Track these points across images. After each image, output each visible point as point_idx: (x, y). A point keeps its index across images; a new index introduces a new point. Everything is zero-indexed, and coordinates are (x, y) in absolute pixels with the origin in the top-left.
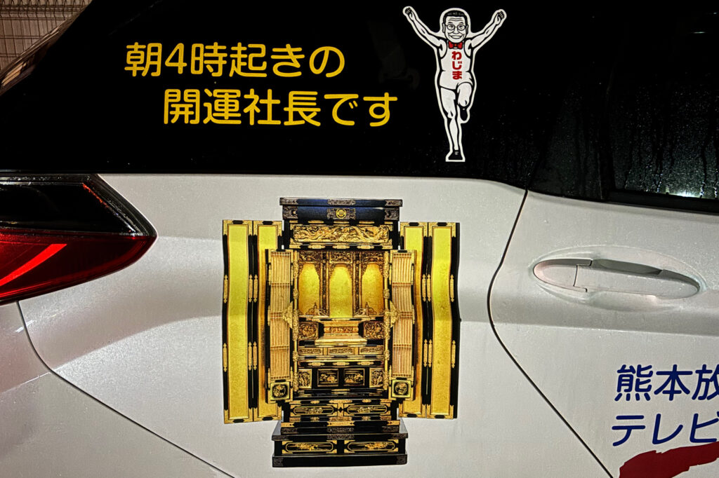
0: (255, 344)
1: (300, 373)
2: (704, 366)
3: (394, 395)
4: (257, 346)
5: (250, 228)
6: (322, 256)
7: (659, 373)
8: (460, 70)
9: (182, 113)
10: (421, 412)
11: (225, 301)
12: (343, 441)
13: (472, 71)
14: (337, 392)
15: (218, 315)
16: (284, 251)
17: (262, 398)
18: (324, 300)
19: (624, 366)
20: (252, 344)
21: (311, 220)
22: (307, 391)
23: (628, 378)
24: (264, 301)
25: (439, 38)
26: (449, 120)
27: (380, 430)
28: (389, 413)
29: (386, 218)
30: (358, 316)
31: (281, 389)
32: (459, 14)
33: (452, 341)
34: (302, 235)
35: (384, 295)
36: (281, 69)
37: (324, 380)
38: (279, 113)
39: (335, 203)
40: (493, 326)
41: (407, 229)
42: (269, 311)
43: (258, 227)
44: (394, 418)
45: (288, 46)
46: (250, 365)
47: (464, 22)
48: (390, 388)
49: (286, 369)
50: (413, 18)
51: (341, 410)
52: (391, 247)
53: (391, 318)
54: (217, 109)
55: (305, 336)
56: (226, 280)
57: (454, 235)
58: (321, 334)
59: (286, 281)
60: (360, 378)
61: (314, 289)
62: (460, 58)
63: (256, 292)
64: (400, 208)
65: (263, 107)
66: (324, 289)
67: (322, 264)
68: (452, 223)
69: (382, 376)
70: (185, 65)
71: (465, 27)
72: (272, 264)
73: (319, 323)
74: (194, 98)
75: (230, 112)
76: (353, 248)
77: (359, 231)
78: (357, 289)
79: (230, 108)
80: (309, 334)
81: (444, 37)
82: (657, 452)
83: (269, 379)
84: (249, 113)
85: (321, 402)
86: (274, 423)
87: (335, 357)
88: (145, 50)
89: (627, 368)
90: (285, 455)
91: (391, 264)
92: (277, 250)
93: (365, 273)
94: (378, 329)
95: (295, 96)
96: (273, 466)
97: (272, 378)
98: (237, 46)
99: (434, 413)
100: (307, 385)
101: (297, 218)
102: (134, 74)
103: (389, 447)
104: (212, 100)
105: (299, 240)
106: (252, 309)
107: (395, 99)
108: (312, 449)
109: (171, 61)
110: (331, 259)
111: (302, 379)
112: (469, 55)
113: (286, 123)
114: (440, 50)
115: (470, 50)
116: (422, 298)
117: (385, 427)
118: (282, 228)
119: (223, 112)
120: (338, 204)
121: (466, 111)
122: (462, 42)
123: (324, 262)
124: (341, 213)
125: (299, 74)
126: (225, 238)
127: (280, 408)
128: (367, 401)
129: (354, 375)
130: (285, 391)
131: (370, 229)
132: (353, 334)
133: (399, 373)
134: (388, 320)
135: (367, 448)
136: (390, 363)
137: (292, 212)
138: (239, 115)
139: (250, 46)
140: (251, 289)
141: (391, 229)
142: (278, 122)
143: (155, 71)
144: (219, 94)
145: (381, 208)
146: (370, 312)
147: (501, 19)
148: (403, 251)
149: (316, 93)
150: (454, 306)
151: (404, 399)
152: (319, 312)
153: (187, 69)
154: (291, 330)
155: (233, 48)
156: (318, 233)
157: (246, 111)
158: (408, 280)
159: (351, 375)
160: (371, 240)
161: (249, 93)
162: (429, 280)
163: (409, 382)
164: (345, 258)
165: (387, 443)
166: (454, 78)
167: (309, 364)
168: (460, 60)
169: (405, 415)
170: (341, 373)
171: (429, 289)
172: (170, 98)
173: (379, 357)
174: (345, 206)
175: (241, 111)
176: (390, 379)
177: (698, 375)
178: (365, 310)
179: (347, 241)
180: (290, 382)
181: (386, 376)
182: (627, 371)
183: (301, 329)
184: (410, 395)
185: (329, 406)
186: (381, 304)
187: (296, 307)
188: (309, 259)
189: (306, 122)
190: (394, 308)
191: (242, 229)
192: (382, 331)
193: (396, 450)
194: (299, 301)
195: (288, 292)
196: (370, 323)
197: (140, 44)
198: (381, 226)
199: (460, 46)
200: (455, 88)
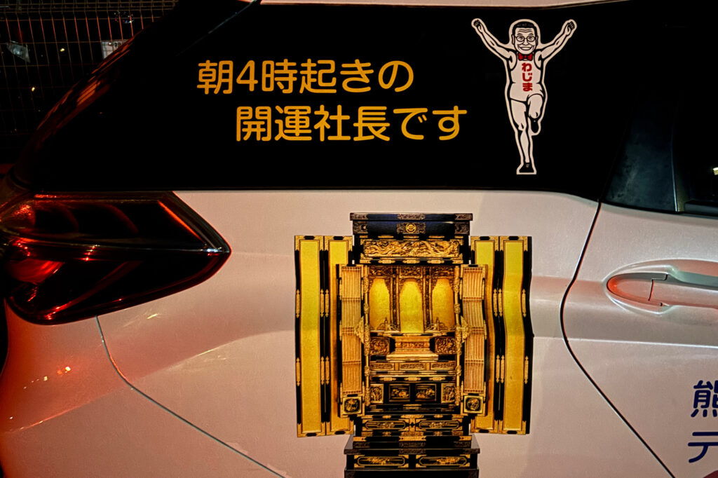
0: (327, 359)
1: (372, 387)
3: (466, 411)
4: (330, 360)
5: (322, 243)
6: (392, 270)
8: (530, 82)
9: (254, 130)
10: (493, 427)
11: (298, 316)
12: (415, 456)
13: (543, 83)
14: (409, 407)
15: (291, 328)
16: (354, 265)
17: (335, 412)
18: (395, 315)
19: (701, 382)
20: (325, 358)
21: (381, 234)
22: (378, 406)
23: (705, 394)
24: (335, 315)
25: (508, 50)
26: (520, 132)
27: (452, 445)
28: (461, 428)
29: (456, 233)
30: (429, 331)
31: (352, 403)
32: (529, 25)
33: (525, 356)
34: (373, 250)
35: (454, 310)
36: (350, 85)
37: (396, 395)
38: (349, 129)
39: (405, 217)
40: (567, 342)
41: (478, 243)
42: (340, 326)
43: (329, 244)
44: (466, 433)
45: (357, 61)
46: (323, 379)
47: (534, 33)
48: (462, 404)
49: (358, 383)
50: (482, 31)
51: (412, 425)
52: (462, 262)
53: (462, 332)
54: (288, 126)
55: (377, 351)
56: (298, 295)
57: (526, 248)
58: (392, 349)
59: (357, 296)
60: (431, 393)
61: (384, 304)
62: (530, 69)
63: (327, 306)
64: (471, 222)
65: (333, 124)
66: (394, 304)
67: (392, 279)
68: (523, 237)
69: (454, 391)
70: (256, 82)
71: (535, 38)
72: (343, 278)
73: (391, 338)
74: (266, 115)
75: (301, 129)
76: (423, 263)
77: (428, 246)
78: (427, 304)
79: (301, 124)
80: (380, 349)
81: (513, 48)
83: (341, 393)
84: (319, 129)
85: (392, 417)
86: (346, 437)
87: (407, 373)
88: (217, 68)
89: (704, 383)
90: (357, 468)
91: (461, 279)
92: (348, 265)
93: (436, 287)
94: (449, 345)
95: (364, 111)
98: (306, 62)
99: (507, 429)
100: (379, 400)
101: (367, 233)
102: (207, 92)
103: (461, 462)
104: (283, 117)
105: (370, 255)
106: (324, 323)
107: (464, 112)
108: (383, 463)
109: (242, 79)
110: (401, 274)
111: (373, 394)
112: (539, 66)
113: (356, 139)
114: (510, 62)
115: (540, 61)
116: (494, 313)
117: (457, 442)
118: (352, 243)
119: (294, 129)
120: (408, 218)
121: (537, 124)
122: (531, 53)
123: (394, 276)
124: (410, 228)
125: (368, 89)
126: (297, 254)
127: (352, 423)
128: (438, 416)
129: (426, 390)
130: (357, 405)
131: (440, 243)
132: (425, 349)
133: (471, 388)
134: (459, 335)
135: (439, 463)
136: (462, 378)
137: (363, 226)
138: (309, 131)
139: (320, 62)
140: (322, 304)
141: (461, 243)
142: (348, 138)
143: (227, 88)
144: (289, 110)
145: (451, 223)
147: (572, 29)
148: (474, 265)
149: (385, 108)
150: (527, 321)
151: (476, 415)
152: (390, 327)
153: (258, 86)
154: (363, 345)
155: (303, 65)
156: (388, 247)
157: (316, 127)
158: (479, 294)
159: (422, 390)
160: (441, 254)
161: (319, 109)
162: (500, 295)
163: (481, 398)
164: (415, 273)
165: (459, 459)
166: (524, 90)
167: (381, 379)
168: (530, 72)
169: (477, 431)
170: (413, 388)
171: (500, 304)
172: (242, 115)
173: (450, 372)
174: (415, 220)
175: (311, 127)
176: (462, 394)
178: (436, 325)
179: (417, 255)
180: (362, 397)
181: (458, 392)
182: (704, 387)
183: (372, 344)
184: (482, 411)
185: (400, 421)
186: (452, 319)
187: (367, 322)
188: (379, 274)
189: (375, 136)
190: (466, 323)
191: (314, 244)
192: (453, 347)
193: (468, 465)
194: (370, 316)
195: (358, 306)
196: (441, 338)
197: (211, 62)
198: (451, 241)
199: (530, 57)
200: (525, 100)
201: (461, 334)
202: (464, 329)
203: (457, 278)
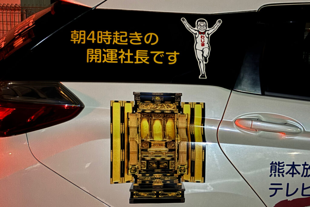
0: (124, 150)
1: (142, 162)
2: (305, 163)
3: (179, 172)
4: (125, 151)
5: (122, 104)
6: (150, 115)
7: (287, 165)
8: (204, 43)
9: (94, 58)
11: (112, 133)
12: (159, 192)
13: (209, 43)
14: (157, 171)
15: (109, 138)
16: (135, 113)
17: (126, 173)
18: (151, 133)
19: (273, 162)
20: (123, 150)
21: (145, 101)
22: (144, 170)
23: (275, 167)
24: (127, 133)
25: (195, 30)
26: (200, 62)
27: (174, 187)
28: (177, 180)
29: (176, 100)
30: (165, 139)
32: (204, 21)
33: (203, 150)
34: (142, 107)
35: (175, 132)
36: (133, 41)
37: (151, 166)
38: (133, 58)
40: (219, 145)
41: (184, 105)
42: (129, 137)
43: (125, 103)
44: (180, 182)
45: (136, 32)
46: (122, 159)
47: (205, 24)
48: (178, 169)
49: (136, 161)
50: (185, 22)
51: (158, 178)
52: (178, 112)
54: (108, 57)
55: (144, 147)
56: (111, 125)
57: (203, 107)
58: (150, 147)
59: (136, 126)
60: (166, 165)
61: (147, 129)
63: (123, 130)
64: (181, 97)
66: (151, 129)
67: (150, 119)
68: (202, 103)
69: (175, 164)
70: (95, 39)
71: (206, 26)
72: (130, 119)
73: (149, 142)
74: (99, 52)
75: (113, 58)
76: (163, 112)
77: (165, 105)
78: (164, 129)
79: (113, 56)
81: (197, 30)
82: (288, 200)
83: (129, 165)
84: (121, 58)
85: (150, 175)
86: (131, 184)
87: (156, 156)
88: (79, 33)
89: (274, 163)
90: (135, 198)
91: (177, 119)
92: (132, 113)
93: (167, 123)
94: (173, 145)
95: (139, 52)
96: (130, 203)
97: (130, 165)
98: (115, 32)
99: (196, 180)
100: (145, 167)
101: (140, 100)
102: (75, 43)
103: (177, 195)
104: (106, 53)
105: (141, 109)
106: (122, 136)
107: (178, 54)
108: (146, 195)
109: (89, 38)
110: (153, 117)
111: (142, 165)
112: (207, 37)
113: (135, 63)
114: (196, 35)
115: (208, 35)
117: (176, 186)
118: (134, 104)
119: (110, 58)
120: (156, 94)
121: (206, 59)
122: (204, 32)
124: (157, 98)
125: (140, 43)
126: (112, 108)
127: (133, 177)
128: (168, 175)
129: (163, 164)
130: (135, 170)
131: (169, 105)
132: (163, 147)
133: (181, 163)
134: (177, 141)
135: (168, 195)
136: (178, 159)
137: (138, 98)
138: (117, 59)
139: (121, 32)
140: (121, 128)
141: (178, 105)
142: (132, 62)
143: (83, 41)
144: (109, 51)
145: (174, 96)
146: (169, 138)
147: (220, 23)
148: (183, 114)
149: (147, 51)
150: (203, 136)
151: (183, 174)
152: (149, 138)
153: (96, 41)
154: (138, 145)
155: (114, 33)
156: (148, 106)
157: (119, 57)
158: (185, 125)
159: (162, 164)
160: (169, 109)
161: (120, 51)
162: (193, 126)
163: (186, 167)
164: (159, 116)
166: (202, 46)
167: (145, 159)
168: (204, 39)
169: (184, 181)
170: (158, 163)
171: (193, 129)
172: (89, 52)
173: (173, 156)
174: (159, 95)
175: (117, 58)
176: (178, 165)
177: (303, 166)
178: (167, 137)
179: (160, 109)
180: (137, 166)
181: (176, 165)
182: (274, 164)
183: (142, 144)
184: (186, 172)
185: (153, 177)
186: (174, 135)
187: (140, 136)
188: (145, 117)
189: (143, 62)
190: (179, 137)
191: (118, 104)
192: (175, 146)
193: (180, 196)
194: (141, 133)
195: (136, 129)
196: (170, 142)
197: (76, 31)
198: (174, 104)
199: (204, 33)
200: (202, 50)
201: (178, 141)
202: (179, 139)
203: (176, 119)
